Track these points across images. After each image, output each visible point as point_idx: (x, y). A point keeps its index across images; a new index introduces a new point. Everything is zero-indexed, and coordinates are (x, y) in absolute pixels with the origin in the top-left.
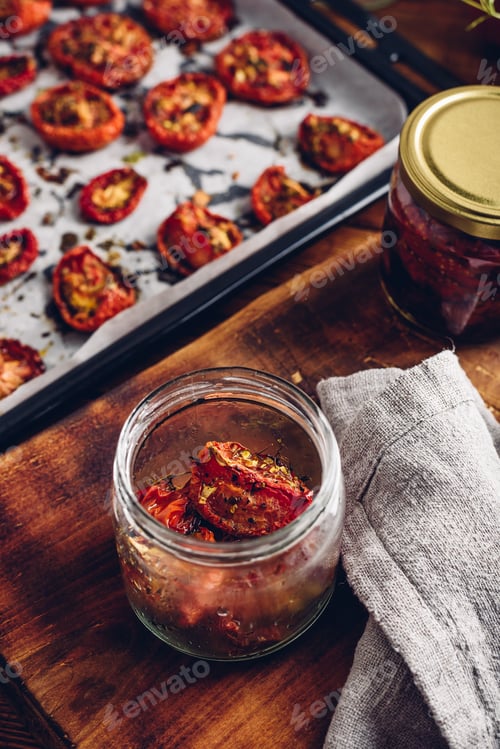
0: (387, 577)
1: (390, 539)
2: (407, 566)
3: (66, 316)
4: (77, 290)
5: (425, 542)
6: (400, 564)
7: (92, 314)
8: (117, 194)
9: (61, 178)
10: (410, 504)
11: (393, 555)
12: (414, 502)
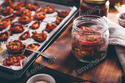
0: (117, 40)
1: (113, 37)
2: (119, 38)
3: (39, 40)
4: (38, 36)
5: (119, 34)
6: (117, 38)
7: (43, 38)
8: (37, 25)
9: (27, 26)
10: (113, 32)
11: (115, 38)
12: (113, 31)
